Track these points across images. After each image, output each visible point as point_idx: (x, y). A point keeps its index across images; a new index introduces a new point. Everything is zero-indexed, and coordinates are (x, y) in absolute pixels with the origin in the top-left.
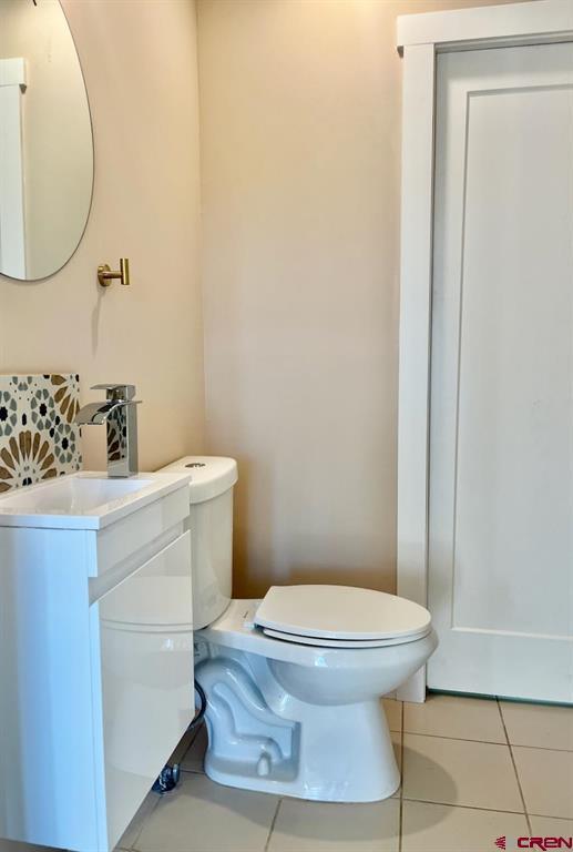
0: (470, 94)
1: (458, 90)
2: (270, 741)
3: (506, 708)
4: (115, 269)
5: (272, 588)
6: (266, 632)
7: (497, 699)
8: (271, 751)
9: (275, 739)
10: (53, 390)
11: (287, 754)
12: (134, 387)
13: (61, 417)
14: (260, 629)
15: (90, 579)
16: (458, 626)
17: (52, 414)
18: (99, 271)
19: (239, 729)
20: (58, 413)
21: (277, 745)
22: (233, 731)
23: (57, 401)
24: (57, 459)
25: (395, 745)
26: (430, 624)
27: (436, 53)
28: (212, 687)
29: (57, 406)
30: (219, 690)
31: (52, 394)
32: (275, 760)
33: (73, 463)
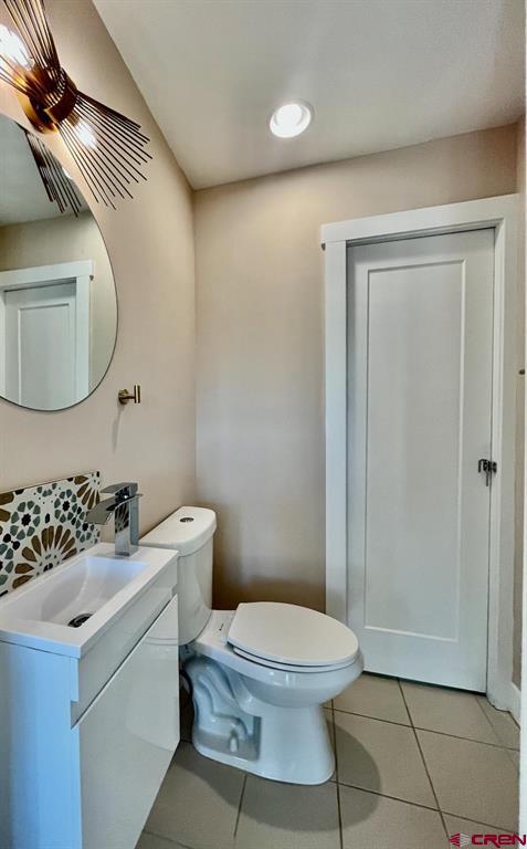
0: (370, 271)
1: (361, 269)
2: (239, 721)
3: (405, 688)
4: (131, 393)
5: (241, 605)
6: (236, 650)
7: (398, 679)
8: (239, 729)
9: (243, 719)
10: (75, 488)
11: (250, 732)
12: (136, 485)
13: (82, 507)
14: (231, 646)
15: (72, 702)
16: (368, 625)
17: (74, 508)
18: (120, 394)
19: (216, 709)
20: (79, 504)
21: (243, 724)
22: (212, 712)
23: (79, 496)
24: (77, 541)
25: (328, 722)
26: (359, 651)
27: (348, 246)
28: (197, 676)
29: (79, 500)
30: (202, 680)
31: (75, 492)
32: (241, 737)
33: (92, 538)
